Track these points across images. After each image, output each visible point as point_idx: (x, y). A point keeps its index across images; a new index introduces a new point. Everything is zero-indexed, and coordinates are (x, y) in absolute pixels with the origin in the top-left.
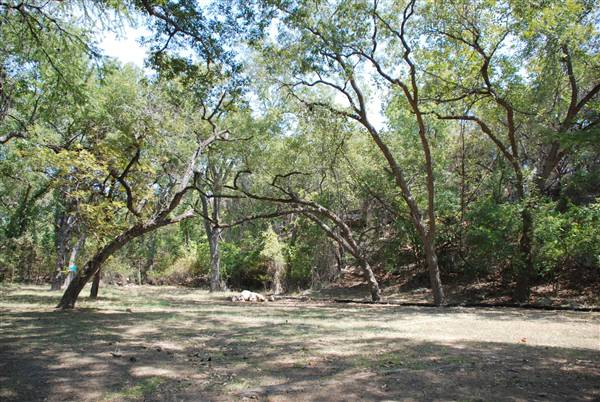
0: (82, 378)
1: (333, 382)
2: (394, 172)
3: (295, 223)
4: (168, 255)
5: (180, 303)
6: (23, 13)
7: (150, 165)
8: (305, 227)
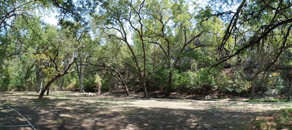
0: (47, 117)
1: (114, 119)
2: (134, 58)
3: (105, 73)
4: (67, 82)
5: (71, 96)
6: (23, 16)
7: (61, 56)
8: (107, 74)
